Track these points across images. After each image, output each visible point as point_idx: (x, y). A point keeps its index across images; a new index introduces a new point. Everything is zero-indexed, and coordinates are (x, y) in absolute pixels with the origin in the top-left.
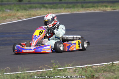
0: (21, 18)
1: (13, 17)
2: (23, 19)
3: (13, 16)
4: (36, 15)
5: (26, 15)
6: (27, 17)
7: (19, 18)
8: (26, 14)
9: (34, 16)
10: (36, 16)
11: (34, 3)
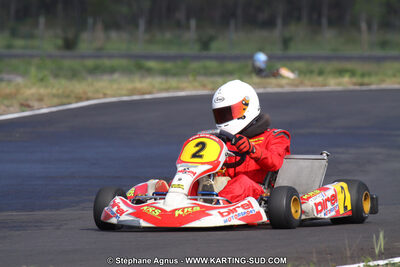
0: (36, 104)
1: (6, 102)
2: (39, 109)
3: (9, 96)
4: (90, 95)
5: (54, 96)
6: (56, 101)
7: (25, 106)
8: (54, 91)
9: (80, 99)
10: (88, 99)
11: (111, 56)
